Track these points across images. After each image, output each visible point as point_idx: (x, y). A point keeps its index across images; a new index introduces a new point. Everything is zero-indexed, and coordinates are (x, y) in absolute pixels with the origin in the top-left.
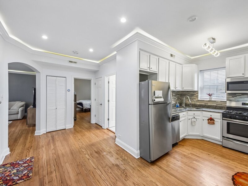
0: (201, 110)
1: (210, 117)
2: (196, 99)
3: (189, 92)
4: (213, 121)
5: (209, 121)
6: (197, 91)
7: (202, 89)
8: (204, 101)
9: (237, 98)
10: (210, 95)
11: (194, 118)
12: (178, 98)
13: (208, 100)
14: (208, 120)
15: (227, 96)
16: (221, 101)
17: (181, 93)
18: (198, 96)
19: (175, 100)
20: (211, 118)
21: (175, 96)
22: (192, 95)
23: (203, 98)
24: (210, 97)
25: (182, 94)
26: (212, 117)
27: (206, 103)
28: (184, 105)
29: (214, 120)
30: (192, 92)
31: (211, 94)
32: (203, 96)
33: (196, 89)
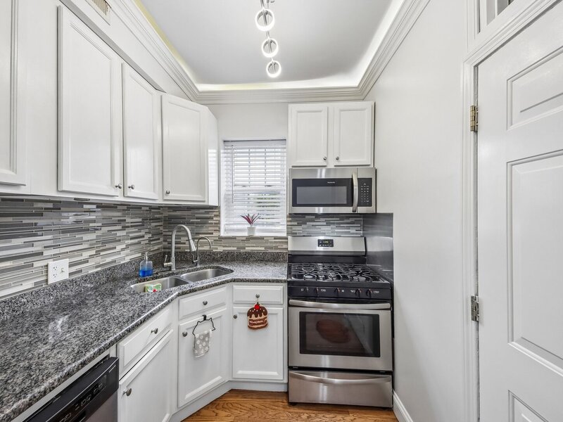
0: (227, 282)
1: (254, 300)
2: (215, 234)
3: (192, 211)
4: (263, 316)
5: (253, 317)
6: (217, 208)
7: (231, 200)
8: (234, 238)
9: (308, 228)
10: (250, 220)
11: (205, 317)
12: (156, 234)
13: (246, 234)
14: (249, 314)
15: (288, 221)
16: (275, 238)
17: (166, 214)
18: (219, 223)
19: (139, 243)
20: (257, 306)
21: (140, 226)
22: (204, 221)
23: (233, 230)
24: (249, 226)
25: (170, 218)
26: (262, 301)
27: (241, 244)
28: (172, 263)
29: (266, 313)
30: (203, 211)
31: (251, 215)
32: (231, 225)
33: (212, 201)
